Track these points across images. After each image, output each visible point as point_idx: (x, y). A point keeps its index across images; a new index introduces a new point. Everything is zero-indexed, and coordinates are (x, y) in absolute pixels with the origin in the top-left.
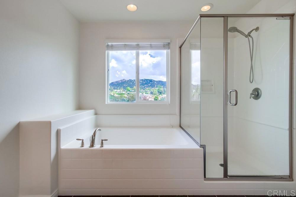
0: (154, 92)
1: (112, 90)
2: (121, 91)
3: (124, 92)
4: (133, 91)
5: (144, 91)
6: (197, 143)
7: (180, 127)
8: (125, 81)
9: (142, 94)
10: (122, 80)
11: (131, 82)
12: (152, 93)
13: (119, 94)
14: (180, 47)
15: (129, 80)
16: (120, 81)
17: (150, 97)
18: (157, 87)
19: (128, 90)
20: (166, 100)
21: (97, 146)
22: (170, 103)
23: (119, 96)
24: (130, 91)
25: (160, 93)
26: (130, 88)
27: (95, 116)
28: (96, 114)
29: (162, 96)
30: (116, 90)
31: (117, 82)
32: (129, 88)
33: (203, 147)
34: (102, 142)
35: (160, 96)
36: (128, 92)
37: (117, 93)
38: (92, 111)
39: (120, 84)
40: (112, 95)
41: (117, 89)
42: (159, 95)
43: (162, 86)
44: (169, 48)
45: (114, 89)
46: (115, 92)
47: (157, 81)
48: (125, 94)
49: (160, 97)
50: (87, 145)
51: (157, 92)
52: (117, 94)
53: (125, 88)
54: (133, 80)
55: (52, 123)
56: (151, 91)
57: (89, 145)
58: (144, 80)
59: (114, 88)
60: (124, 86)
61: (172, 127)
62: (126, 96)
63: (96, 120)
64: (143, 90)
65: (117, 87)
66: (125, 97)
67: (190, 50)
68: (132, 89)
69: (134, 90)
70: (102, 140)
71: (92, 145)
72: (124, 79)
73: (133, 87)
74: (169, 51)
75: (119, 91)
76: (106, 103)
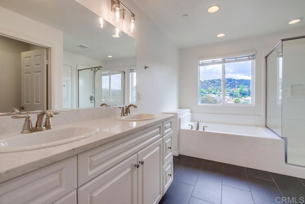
0: (235, 94)
4: (208, 92)
5: (221, 93)
6: (279, 136)
7: (266, 126)
11: (205, 83)
12: (231, 95)
14: (266, 57)
17: (229, 99)
18: (238, 87)
20: (251, 103)
21: (201, 129)
22: (255, 106)
24: (203, 93)
25: (243, 95)
26: (204, 89)
28: (191, 112)
29: (245, 98)
33: (285, 139)
34: (204, 128)
35: (244, 98)
36: (202, 94)
38: (189, 110)
42: (242, 97)
43: (247, 86)
44: (254, 59)
47: (238, 80)
49: (243, 100)
50: (195, 129)
51: (239, 94)
54: (207, 81)
55: (178, 114)
56: (230, 92)
57: (196, 129)
58: (221, 79)
64: (219, 91)
67: (278, 58)
68: (206, 91)
70: (204, 127)
71: (198, 129)
74: (255, 61)
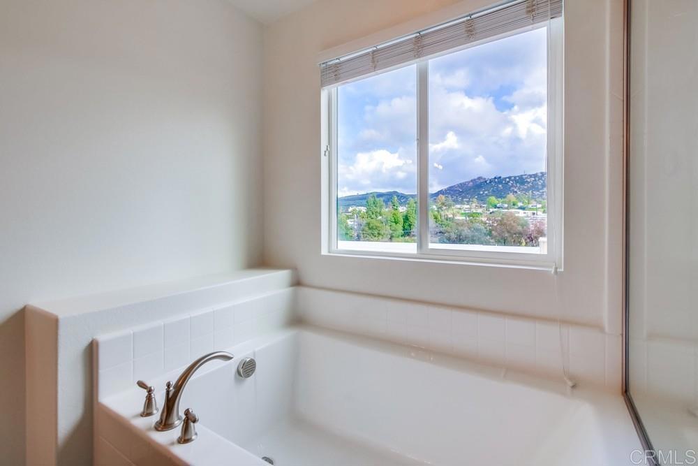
1: (450, 206)
2: (473, 206)
3: (480, 211)
4: (506, 205)
5: (539, 206)
7: (626, 396)
8: (482, 181)
9: (534, 214)
10: (475, 180)
11: (500, 182)
13: (465, 214)
15: (495, 178)
16: (471, 183)
19: (491, 204)
23: (468, 218)
24: (495, 207)
26: (497, 198)
27: (291, 289)
28: (297, 283)
30: (458, 206)
31: (461, 185)
32: (493, 199)
36: (491, 210)
37: (463, 212)
39: (470, 190)
40: (449, 216)
41: (462, 203)
45: (456, 202)
46: (457, 210)
48: (481, 214)
52: (462, 214)
53: (482, 199)
54: (506, 178)
58: (540, 175)
59: (454, 201)
60: (479, 194)
61: (574, 387)
62: (484, 219)
63: (294, 303)
64: (534, 203)
65: (463, 198)
66: (482, 222)
68: (502, 203)
69: (508, 203)
71: (165, 419)
72: (479, 178)
73: (504, 197)
75: (468, 206)
76: (324, 252)
